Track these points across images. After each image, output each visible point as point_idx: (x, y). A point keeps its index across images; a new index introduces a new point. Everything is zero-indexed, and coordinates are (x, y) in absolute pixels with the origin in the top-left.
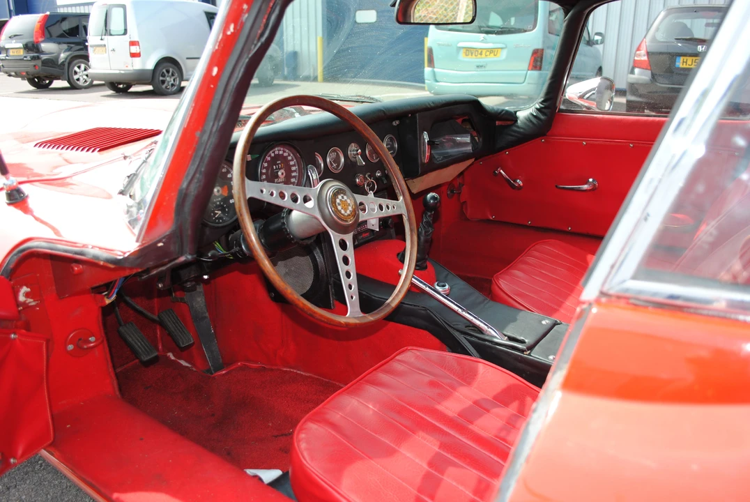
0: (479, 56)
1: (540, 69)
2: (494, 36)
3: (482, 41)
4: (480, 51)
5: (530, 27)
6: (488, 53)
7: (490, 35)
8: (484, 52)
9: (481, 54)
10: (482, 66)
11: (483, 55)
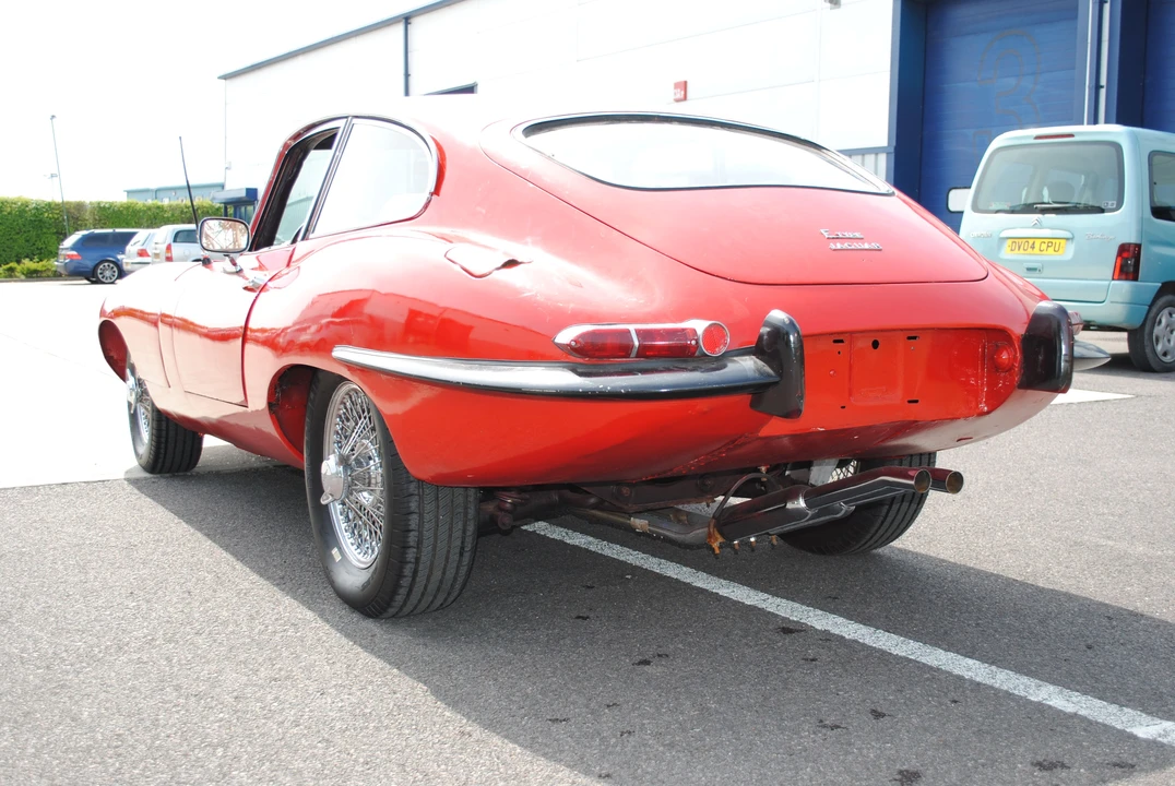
0: (1030, 250)
1: (1135, 278)
2: (1053, 216)
3: (1035, 226)
4: (1031, 241)
5: (1112, 203)
6: (1044, 246)
7: (1047, 216)
8: (1038, 242)
9: (1033, 248)
10: (1035, 269)
11: (1036, 250)
